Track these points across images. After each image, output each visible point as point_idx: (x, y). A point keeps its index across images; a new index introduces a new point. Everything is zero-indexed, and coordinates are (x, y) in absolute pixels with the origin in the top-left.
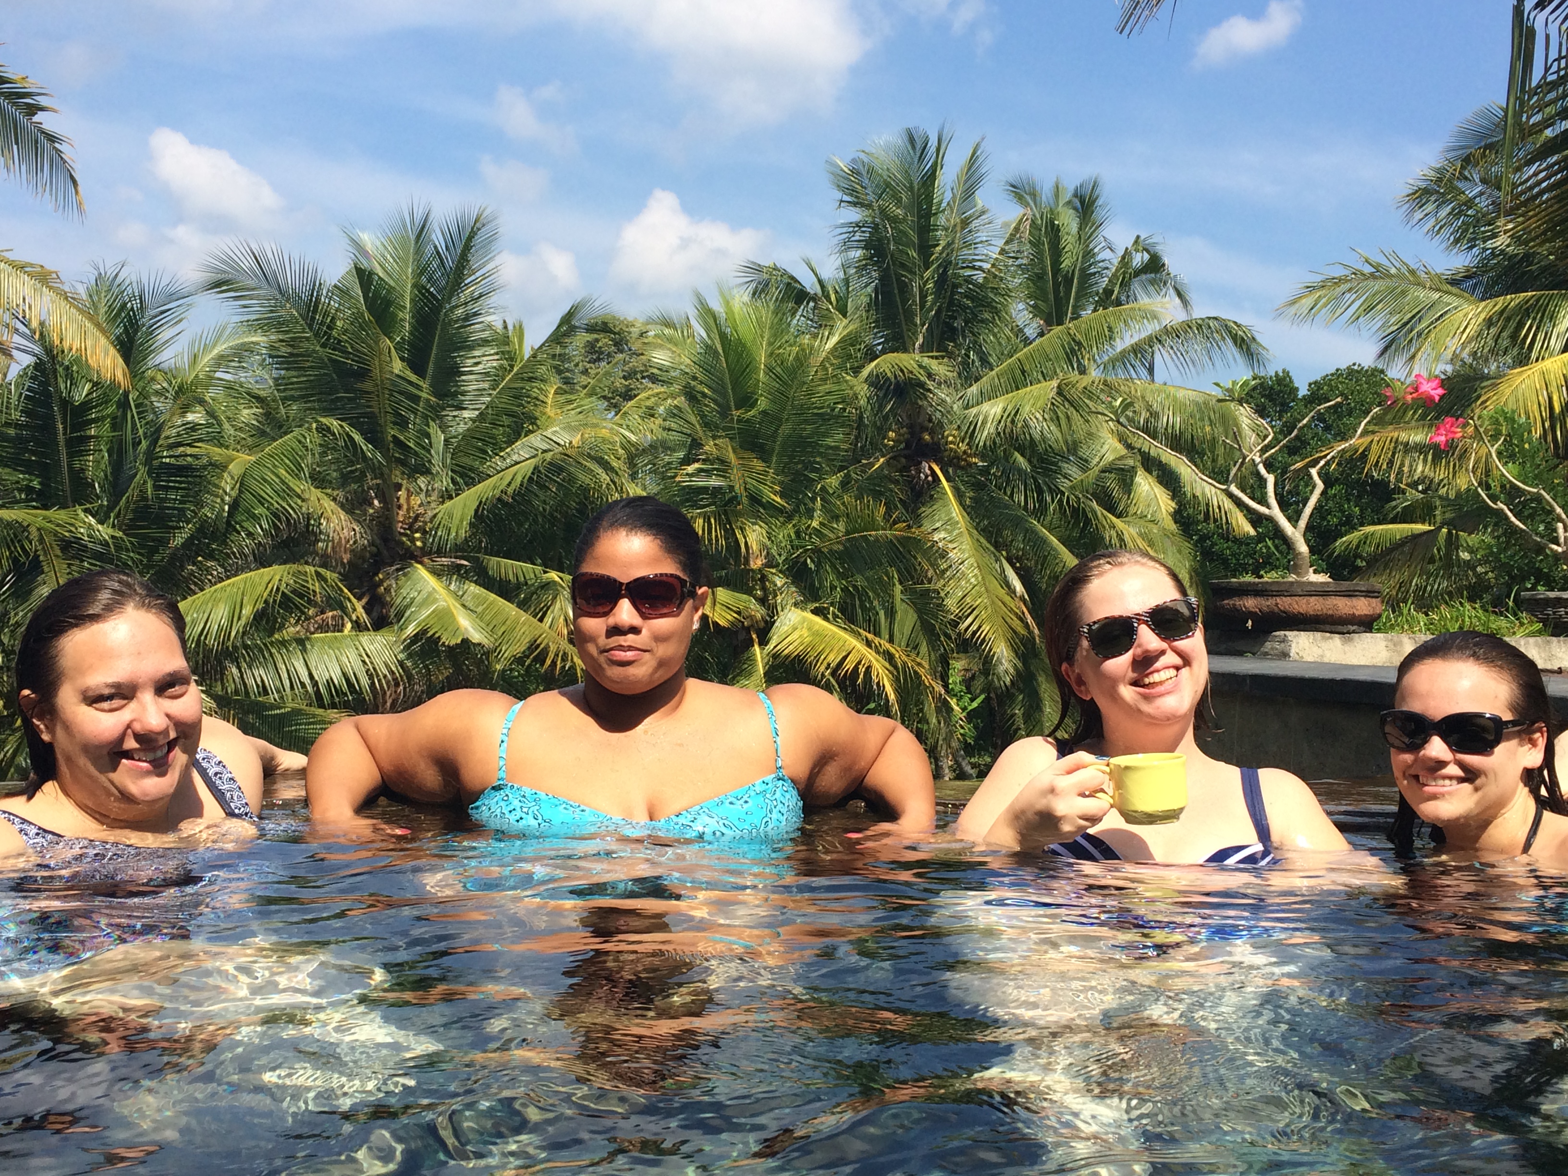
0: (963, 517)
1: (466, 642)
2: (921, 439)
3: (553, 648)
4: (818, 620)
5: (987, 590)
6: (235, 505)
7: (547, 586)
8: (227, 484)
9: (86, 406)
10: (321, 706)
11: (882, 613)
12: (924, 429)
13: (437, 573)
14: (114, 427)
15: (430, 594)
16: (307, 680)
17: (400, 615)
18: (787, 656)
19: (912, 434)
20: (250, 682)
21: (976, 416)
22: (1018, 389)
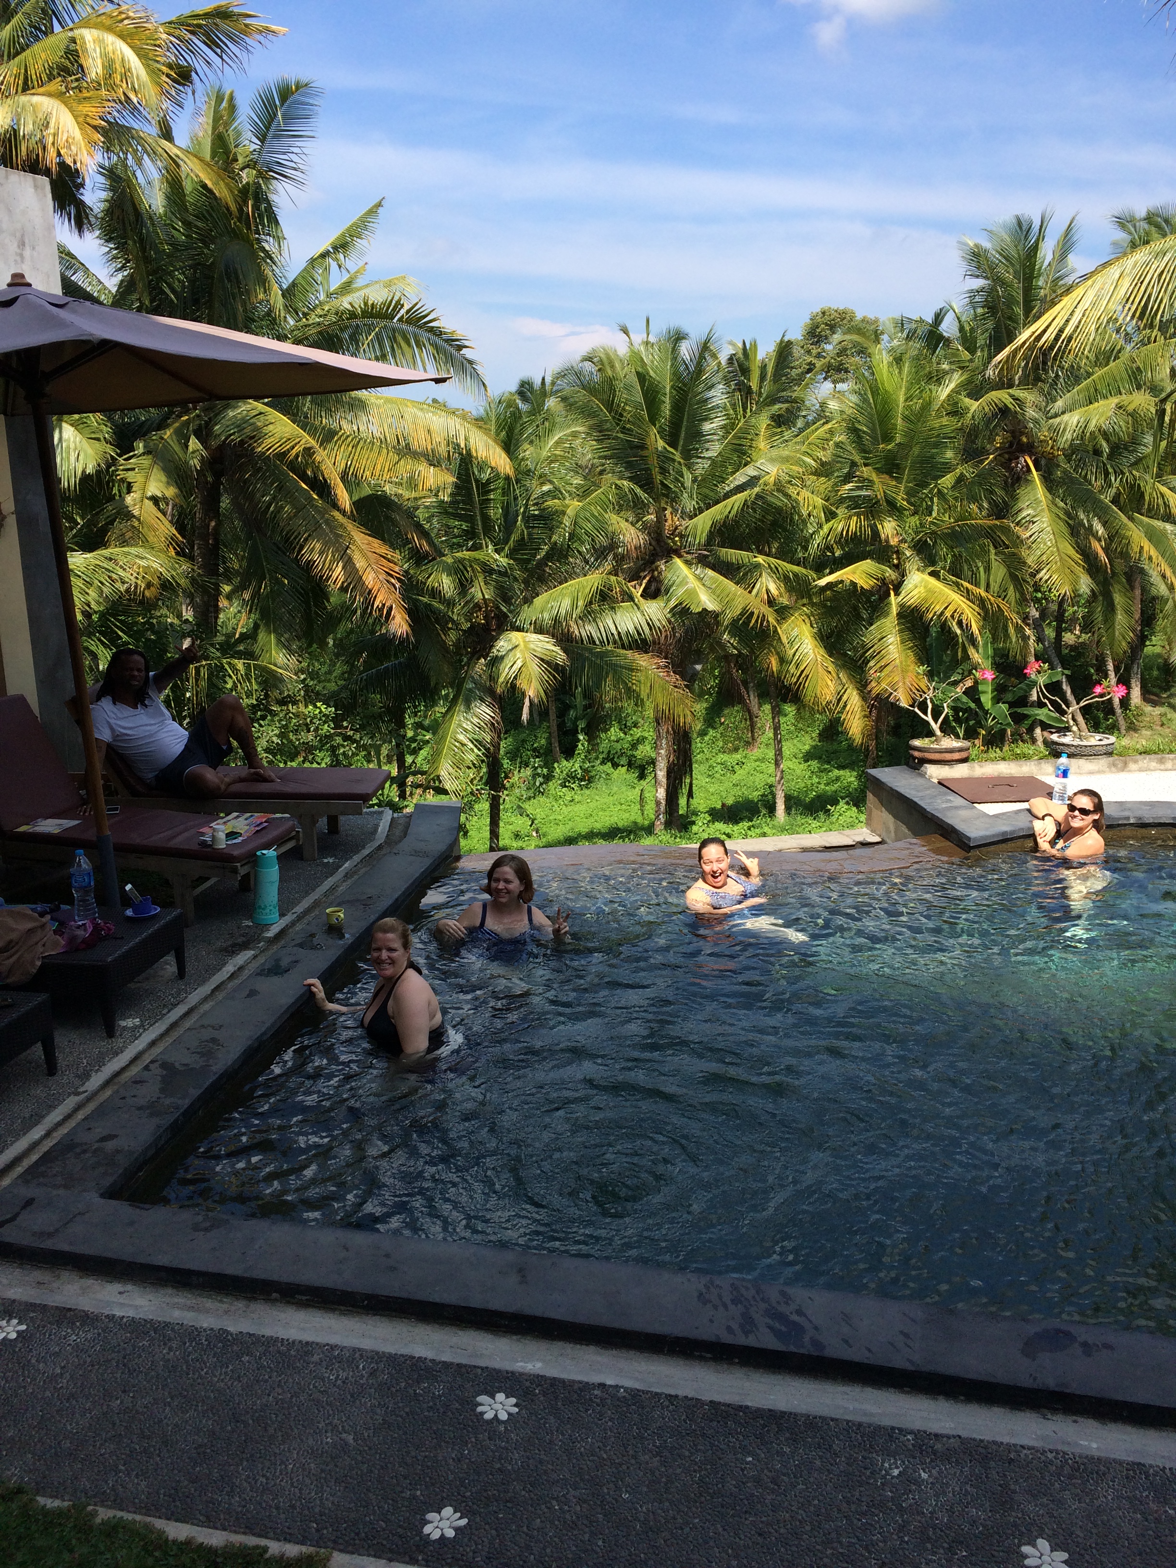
0: (1046, 497)
1: (705, 610)
2: (1020, 440)
3: (756, 612)
4: (932, 581)
5: (1058, 550)
6: (572, 536)
7: (757, 566)
8: (567, 522)
9: (489, 482)
10: (623, 647)
11: (982, 569)
12: (1022, 433)
13: (688, 563)
14: (503, 494)
15: (684, 579)
16: (615, 633)
17: (667, 591)
18: (909, 606)
19: (1014, 437)
20: (584, 634)
21: (1060, 424)
22: (1091, 403)
